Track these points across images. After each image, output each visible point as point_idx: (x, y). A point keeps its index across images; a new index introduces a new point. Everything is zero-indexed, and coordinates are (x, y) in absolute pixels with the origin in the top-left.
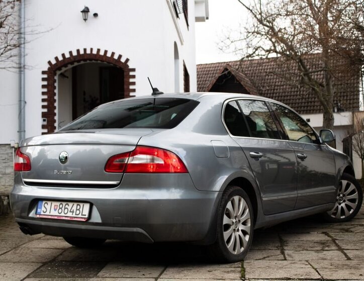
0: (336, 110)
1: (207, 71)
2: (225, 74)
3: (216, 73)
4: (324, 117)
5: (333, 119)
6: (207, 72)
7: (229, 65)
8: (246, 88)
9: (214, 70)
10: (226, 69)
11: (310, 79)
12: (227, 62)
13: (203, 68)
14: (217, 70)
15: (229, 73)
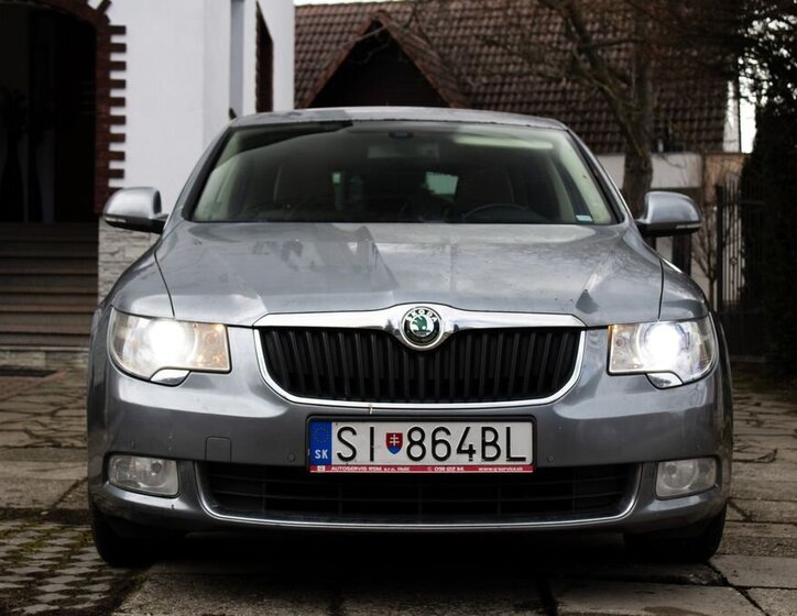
0: (661, 147)
1: (325, 25)
2: (373, 37)
3: (350, 32)
4: (627, 166)
5: (650, 171)
6: (326, 29)
7: (383, 11)
8: (428, 77)
9: (345, 24)
10: (376, 24)
11: (594, 61)
12: (381, 4)
13: (314, 16)
14: (353, 23)
15: (385, 34)
